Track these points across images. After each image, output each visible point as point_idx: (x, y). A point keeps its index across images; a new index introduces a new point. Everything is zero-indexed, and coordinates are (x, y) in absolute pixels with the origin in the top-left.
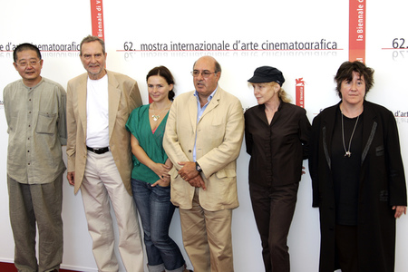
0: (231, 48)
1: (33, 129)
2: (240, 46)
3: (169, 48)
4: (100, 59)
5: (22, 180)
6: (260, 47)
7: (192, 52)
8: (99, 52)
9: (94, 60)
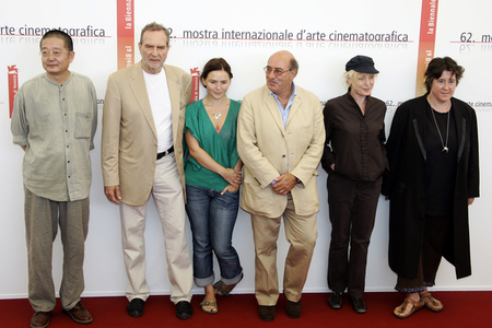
0: (295, 37)
1: (72, 135)
2: (305, 36)
3: (220, 36)
4: (161, 52)
5: (60, 197)
6: (327, 38)
7: (248, 41)
8: (164, 44)
9: (156, 52)
